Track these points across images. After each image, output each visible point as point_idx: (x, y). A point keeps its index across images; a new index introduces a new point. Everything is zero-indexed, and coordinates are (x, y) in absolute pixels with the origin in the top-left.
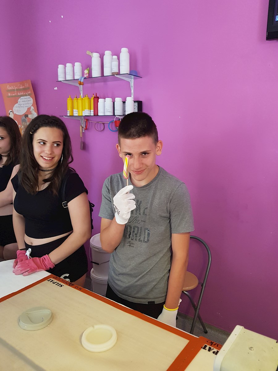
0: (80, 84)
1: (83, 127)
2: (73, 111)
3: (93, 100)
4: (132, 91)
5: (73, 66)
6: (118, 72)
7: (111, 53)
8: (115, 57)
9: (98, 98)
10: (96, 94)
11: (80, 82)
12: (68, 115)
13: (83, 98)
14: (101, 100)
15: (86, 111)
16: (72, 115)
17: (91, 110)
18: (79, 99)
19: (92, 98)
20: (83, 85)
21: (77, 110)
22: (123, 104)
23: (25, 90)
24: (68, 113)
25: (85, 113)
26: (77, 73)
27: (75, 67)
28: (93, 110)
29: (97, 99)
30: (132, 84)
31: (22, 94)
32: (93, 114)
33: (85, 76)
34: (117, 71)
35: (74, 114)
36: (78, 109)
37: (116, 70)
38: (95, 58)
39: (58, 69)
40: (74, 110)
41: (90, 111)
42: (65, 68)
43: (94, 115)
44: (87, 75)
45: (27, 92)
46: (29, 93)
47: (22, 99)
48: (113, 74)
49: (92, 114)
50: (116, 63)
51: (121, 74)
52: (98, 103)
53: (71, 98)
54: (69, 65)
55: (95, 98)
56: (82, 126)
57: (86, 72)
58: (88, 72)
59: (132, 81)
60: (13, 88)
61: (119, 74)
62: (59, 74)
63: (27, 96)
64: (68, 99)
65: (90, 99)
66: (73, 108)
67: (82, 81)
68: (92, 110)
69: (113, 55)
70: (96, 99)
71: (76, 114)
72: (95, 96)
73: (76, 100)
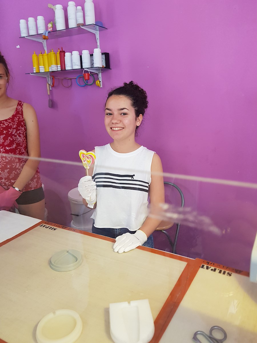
0: (45, 39)
1: (50, 84)
2: (39, 68)
3: (59, 54)
4: (98, 44)
5: (36, 20)
7: (75, 4)
8: (79, 8)
9: (64, 52)
10: (62, 48)
12: (35, 72)
13: (49, 54)
14: (67, 55)
17: (57, 65)
18: (44, 54)
19: (58, 53)
20: (48, 39)
21: (43, 67)
22: (91, 57)
24: (34, 69)
25: (52, 68)
26: (40, 27)
28: (60, 65)
30: (98, 36)
33: (49, 30)
35: (40, 71)
36: (44, 65)
37: (81, 21)
38: (58, 10)
39: (20, 24)
40: (40, 66)
41: (56, 67)
42: (27, 23)
43: (61, 70)
44: (51, 29)
48: (79, 26)
49: (59, 69)
50: (80, 14)
51: (86, 24)
52: (65, 57)
53: (35, 54)
54: (31, 20)
55: (61, 53)
56: (48, 83)
57: (50, 25)
58: (51, 25)
59: (97, 33)
61: (84, 25)
62: (21, 30)
64: (33, 55)
65: (56, 54)
66: (39, 64)
67: (46, 35)
68: (59, 66)
69: (76, 6)
71: (42, 70)
72: (61, 50)
73: (41, 56)
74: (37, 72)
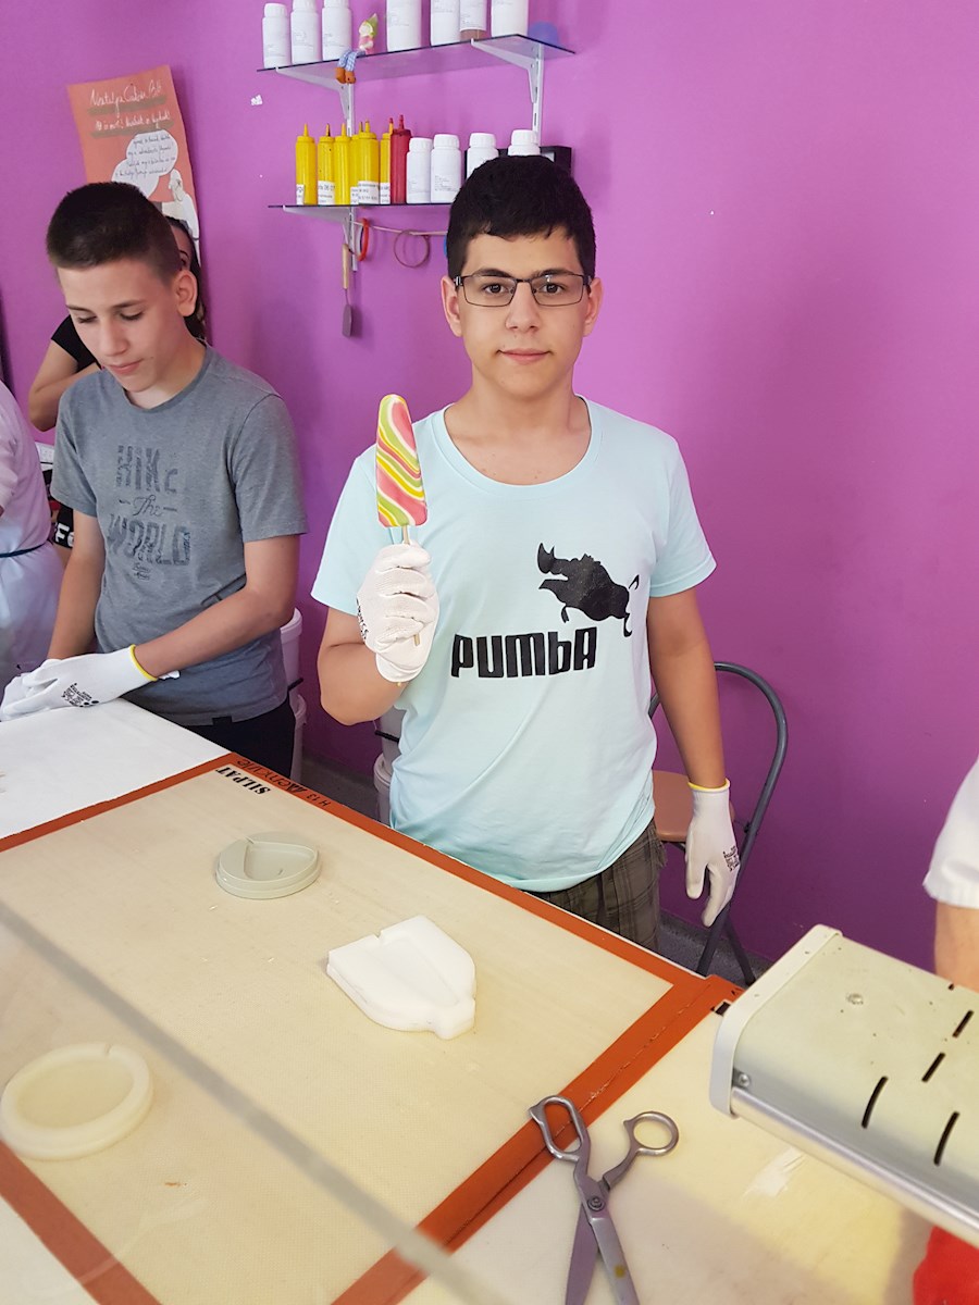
0: (343, 79)
1: (353, 250)
2: (316, 187)
3: (389, 142)
4: (537, 109)
6: (484, 29)
9: (408, 135)
10: (402, 121)
11: (344, 70)
12: (300, 202)
13: (355, 137)
14: (417, 144)
15: (363, 188)
16: (314, 203)
17: (379, 182)
18: (338, 138)
19: (387, 136)
20: (354, 81)
21: (330, 184)
23: (148, 106)
24: (298, 193)
25: (361, 194)
26: (330, 35)
27: (324, 10)
28: (388, 184)
29: (403, 137)
30: (537, 80)
31: (141, 122)
32: (388, 198)
33: (362, 48)
34: (480, 25)
35: (320, 198)
36: (333, 180)
37: (475, 21)
39: (264, 20)
40: (320, 183)
41: (376, 188)
42: (289, 18)
43: (392, 204)
44: (370, 44)
45: (157, 117)
46: (166, 117)
47: (140, 142)
48: (466, 39)
49: (385, 200)
51: (493, 35)
52: (408, 154)
53: (309, 135)
54: (302, 5)
55: (396, 136)
56: (347, 246)
57: (366, 30)
58: (371, 29)
59: (535, 67)
60: (111, 102)
61: (485, 35)
62: (266, 41)
63: (156, 130)
64: (300, 138)
65: (377, 138)
66: (315, 176)
67: (349, 68)
68: (386, 184)
70: (400, 139)
71: (324, 200)
72: (397, 127)
73: (326, 145)
74: (307, 202)
